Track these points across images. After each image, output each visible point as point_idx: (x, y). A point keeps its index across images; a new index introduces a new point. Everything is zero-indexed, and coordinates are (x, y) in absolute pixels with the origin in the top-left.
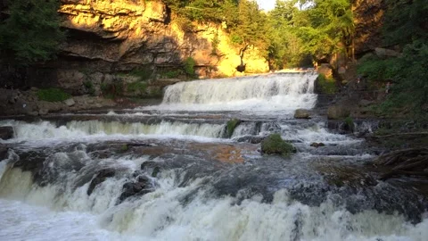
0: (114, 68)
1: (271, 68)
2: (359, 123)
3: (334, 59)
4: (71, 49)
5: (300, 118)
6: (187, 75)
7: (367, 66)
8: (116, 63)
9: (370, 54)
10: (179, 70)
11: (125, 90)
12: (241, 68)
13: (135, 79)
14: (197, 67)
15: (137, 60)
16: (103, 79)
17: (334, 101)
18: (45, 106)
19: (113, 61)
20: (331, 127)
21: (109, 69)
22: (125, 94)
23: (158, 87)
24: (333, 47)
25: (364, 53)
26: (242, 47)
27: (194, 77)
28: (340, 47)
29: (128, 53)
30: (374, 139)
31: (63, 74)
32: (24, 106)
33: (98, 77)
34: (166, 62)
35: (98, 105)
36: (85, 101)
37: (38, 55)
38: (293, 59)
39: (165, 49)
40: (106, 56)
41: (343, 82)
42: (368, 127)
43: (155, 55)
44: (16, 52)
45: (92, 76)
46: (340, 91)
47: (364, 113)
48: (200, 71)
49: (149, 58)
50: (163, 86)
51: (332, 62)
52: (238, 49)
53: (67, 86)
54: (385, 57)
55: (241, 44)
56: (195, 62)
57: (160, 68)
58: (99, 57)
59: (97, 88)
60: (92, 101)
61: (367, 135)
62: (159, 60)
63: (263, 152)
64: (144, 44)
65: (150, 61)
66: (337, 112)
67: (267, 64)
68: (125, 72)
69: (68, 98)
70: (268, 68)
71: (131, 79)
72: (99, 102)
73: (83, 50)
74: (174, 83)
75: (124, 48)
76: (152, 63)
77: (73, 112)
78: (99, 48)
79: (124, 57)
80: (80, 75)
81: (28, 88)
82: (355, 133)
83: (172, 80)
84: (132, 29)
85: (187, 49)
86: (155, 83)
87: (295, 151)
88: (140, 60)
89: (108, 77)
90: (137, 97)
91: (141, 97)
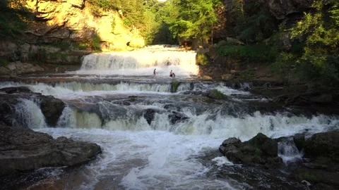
0: (39, 41)
6: (93, 47)
8: (42, 36)
10: (86, 44)
11: (49, 58)
13: (56, 50)
15: (57, 35)
16: (30, 49)
19: (39, 35)
21: (35, 41)
22: (48, 61)
23: (77, 57)
25: (218, 39)
26: (130, 28)
33: (26, 47)
34: (79, 38)
36: (21, 66)
39: (79, 28)
40: (34, 31)
41: (211, 58)
43: (71, 32)
45: (22, 46)
46: (211, 64)
48: (102, 45)
49: (66, 34)
50: (81, 56)
52: (128, 30)
53: (3, 54)
55: (130, 26)
58: (29, 31)
59: (25, 56)
60: (25, 66)
61: (249, 89)
62: (73, 36)
64: (65, 23)
65: (67, 36)
66: (229, 77)
68: (47, 44)
71: (53, 50)
76: (68, 38)
79: (49, 32)
80: (13, 46)
83: (83, 51)
84: (58, 12)
86: (72, 54)
88: (60, 35)
89: (34, 47)
90: (58, 64)
91: (62, 64)
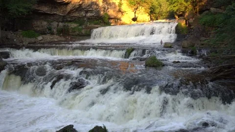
0: (64, 19)
1: (151, 19)
2: (200, 50)
3: (187, 14)
4: (40, 8)
5: (167, 47)
6: (105, 23)
7: (205, 18)
8: (65, 16)
9: (207, 12)
10: (100, 20)
11: (71, 31)
12: (135, 19)
13: (76, 25)
14: (110, 18)
15: (76, 14)
16: (58, 25)
17: (186, 38)
18: (27, 41)
19: (63, 15)
20: (184, 52)
21: (61, 20)
22: (70, 33)
23: (88, 30)
24: (186, 8)
25: (204, 11)
26: (135, 7)
27: (108, 24)
28: (190, 7)
29: (71, 10)
30: (207, 59)
31: (36, 23)
32: (15, 40)
33: (55, 24)
34: (93, 16)
35: (56, 40)
36: (48, 37)
37: (22, 12)
38: (164, 14)
39: (92, 8)
40: (59, 12)
41: (191, 27)
42: (204, 52)
43: (87, 12)
44: (9, 10)
45: (52, 23)
46: (189, 32)
47: (203, 45)
48: (112, 21)
49: (83, 14)
50: (91, 29)
51: (186, 16)
52: (133, 8)
53: (38, 29)
54: (216, 13)
55: (134, 5)
56: (109, 16)
57: (89, 19)
58: (55, 13)
59: (55, 31)
60: (52, 38)
61: (204, 57)
62: (89, 15)
63: (146, 66)
64: (80, 5)
65: (84, 15)
66: (188, 44)
67: (149, 17)
68: (70, 21)
69: (39, 36)
70: (150, 19)
71: (73, 25)
72: (56, 38)
73: (47, 9)
74: (97, 28)
75: (69, 8)
76: (85, 16)
77: (41, 43)
78: (56, 8)
79: (69, 13)
80: (45, 23)
81: (17, 30)
82: (197, 56)
83: (96, 26)
85: (105, 8)
86: (87, 28)
87: (164, 65)
88: (78, 15)
89: (61, 24)
90: (76, 36)
91: (79, 35)
